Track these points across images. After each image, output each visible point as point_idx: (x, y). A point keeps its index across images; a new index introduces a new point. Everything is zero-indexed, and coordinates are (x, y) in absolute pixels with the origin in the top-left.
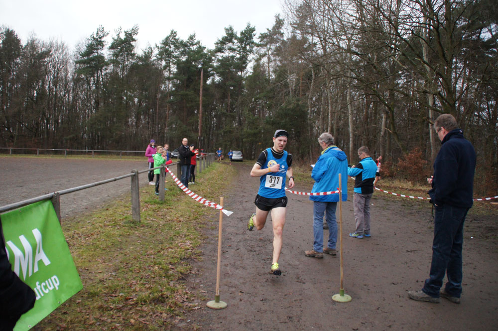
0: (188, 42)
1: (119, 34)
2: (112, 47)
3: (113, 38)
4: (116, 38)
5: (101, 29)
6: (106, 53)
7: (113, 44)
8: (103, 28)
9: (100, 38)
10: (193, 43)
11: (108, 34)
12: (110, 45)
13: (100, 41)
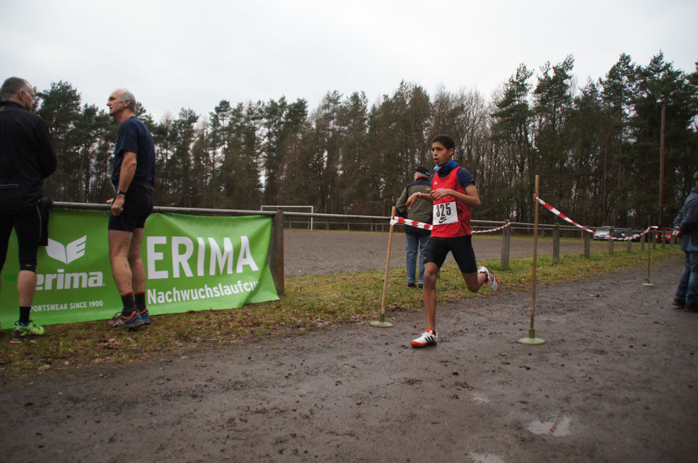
0: (650, 69)
1: (546, 73)
2: (538, 91)
3: (539, 79)
4: (543, 77)
5: (522, 69)
6: (530, 99)
7: (538, 87)
8: (525, 67)
9: (521, 81)
10: (659, 68)
11: (532, 74)
12: (535, 88)
13: (522, 85)
